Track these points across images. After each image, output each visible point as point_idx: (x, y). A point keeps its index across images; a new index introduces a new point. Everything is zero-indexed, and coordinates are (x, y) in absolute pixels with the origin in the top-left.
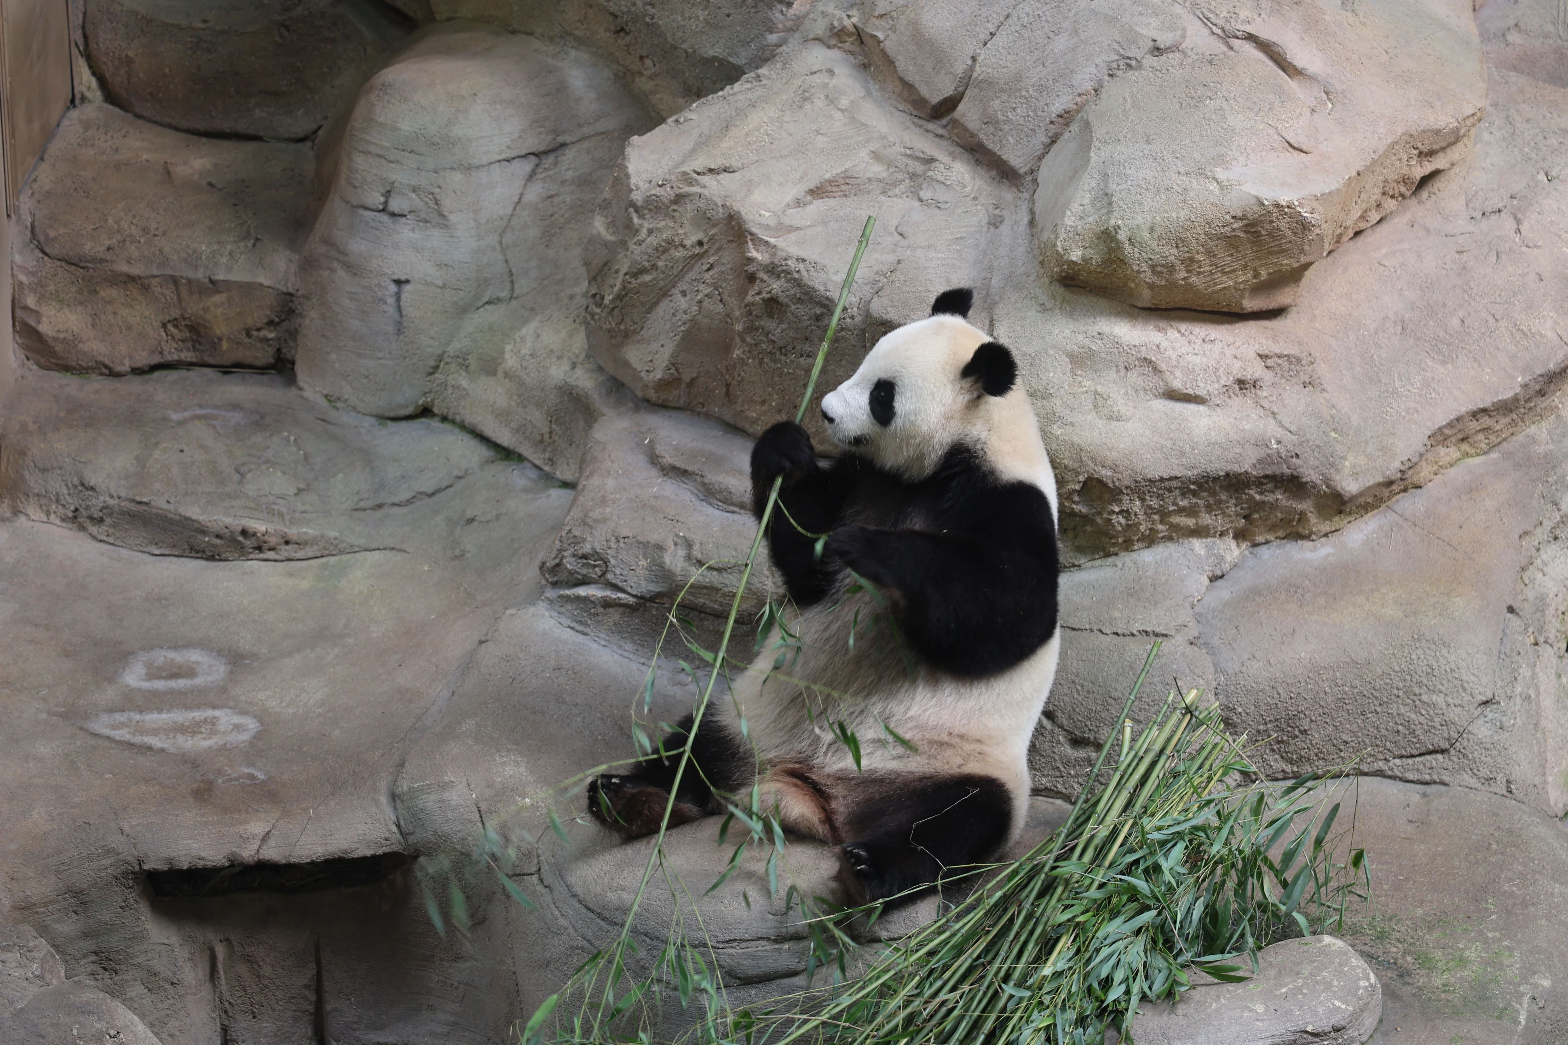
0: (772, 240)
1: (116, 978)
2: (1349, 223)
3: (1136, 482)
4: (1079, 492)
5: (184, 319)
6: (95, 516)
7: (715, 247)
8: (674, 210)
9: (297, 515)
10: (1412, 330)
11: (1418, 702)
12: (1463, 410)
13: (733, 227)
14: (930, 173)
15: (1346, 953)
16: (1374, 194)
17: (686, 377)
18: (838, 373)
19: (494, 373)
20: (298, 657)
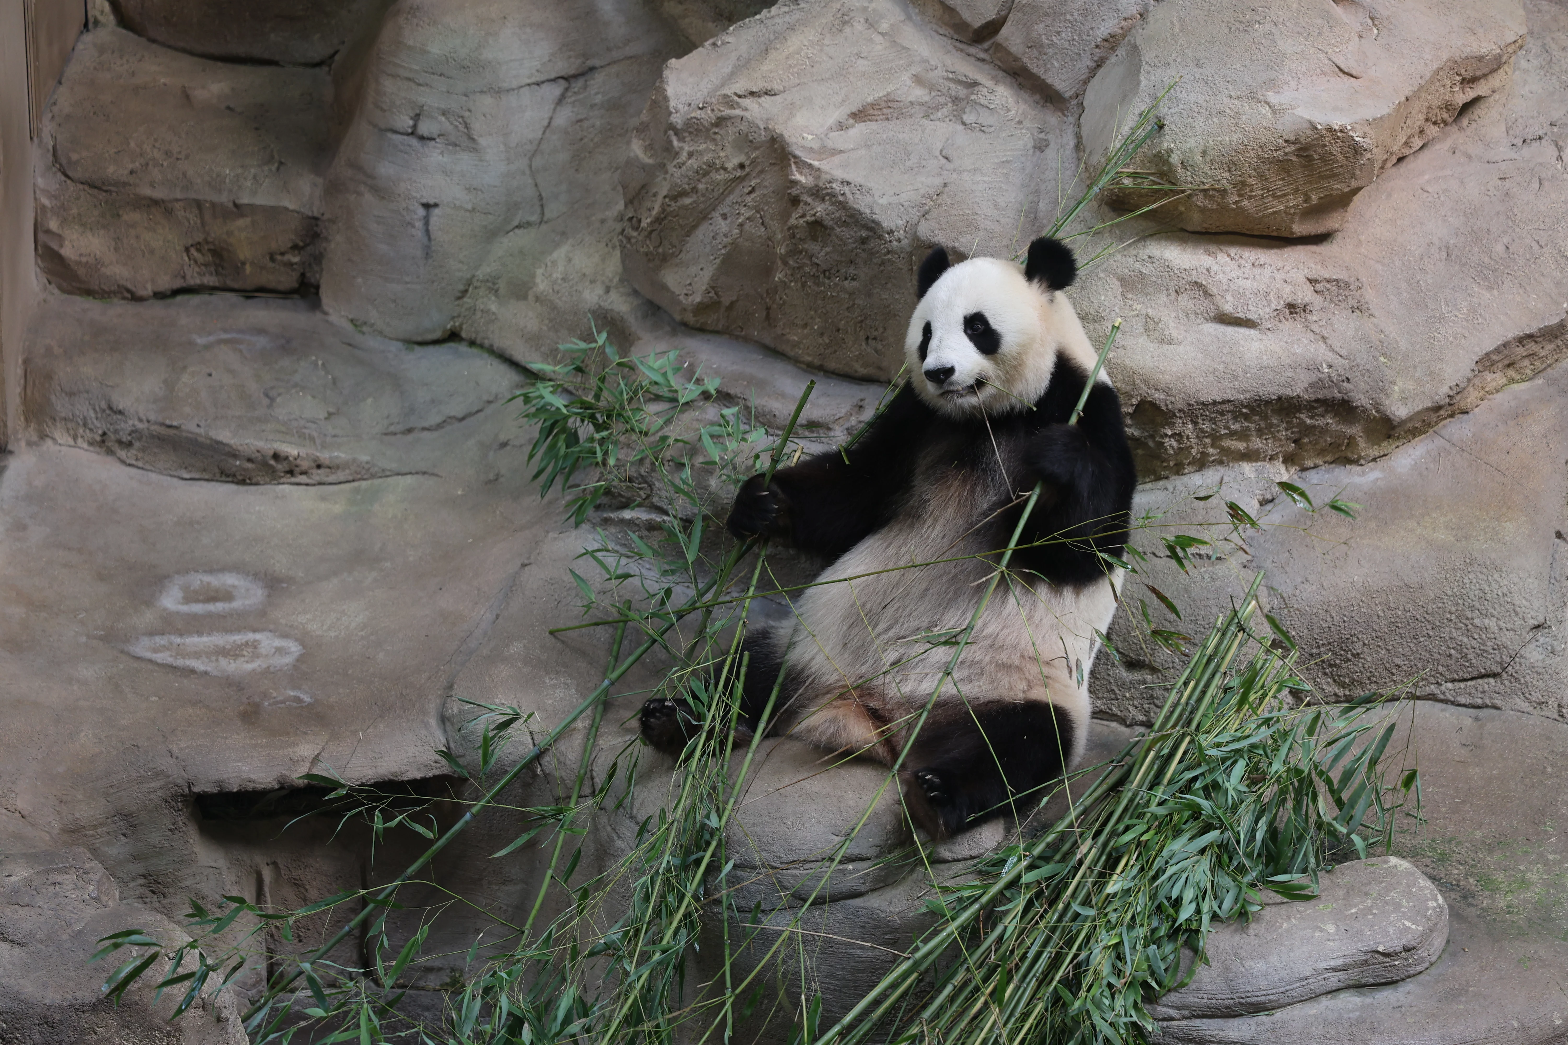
0: (816, 163)
1: (165, 902)
2: (1395, 148)
3: (1190, 405)
4: (1132, 416)
5: (207, 243)
6: (124, 440)
7: (757, 170)
8: (715, 133)
9: (328, 439)
10: (1457, 256)
11: (1470, 626)
12: (1510, 335)
13: (775, 150)
14: (973, 97)
15: (1412, 874)
16: (1418, 120)
17: (726, 301)
18: (884, 297)
19: (525, 297)
20: (335, 581)
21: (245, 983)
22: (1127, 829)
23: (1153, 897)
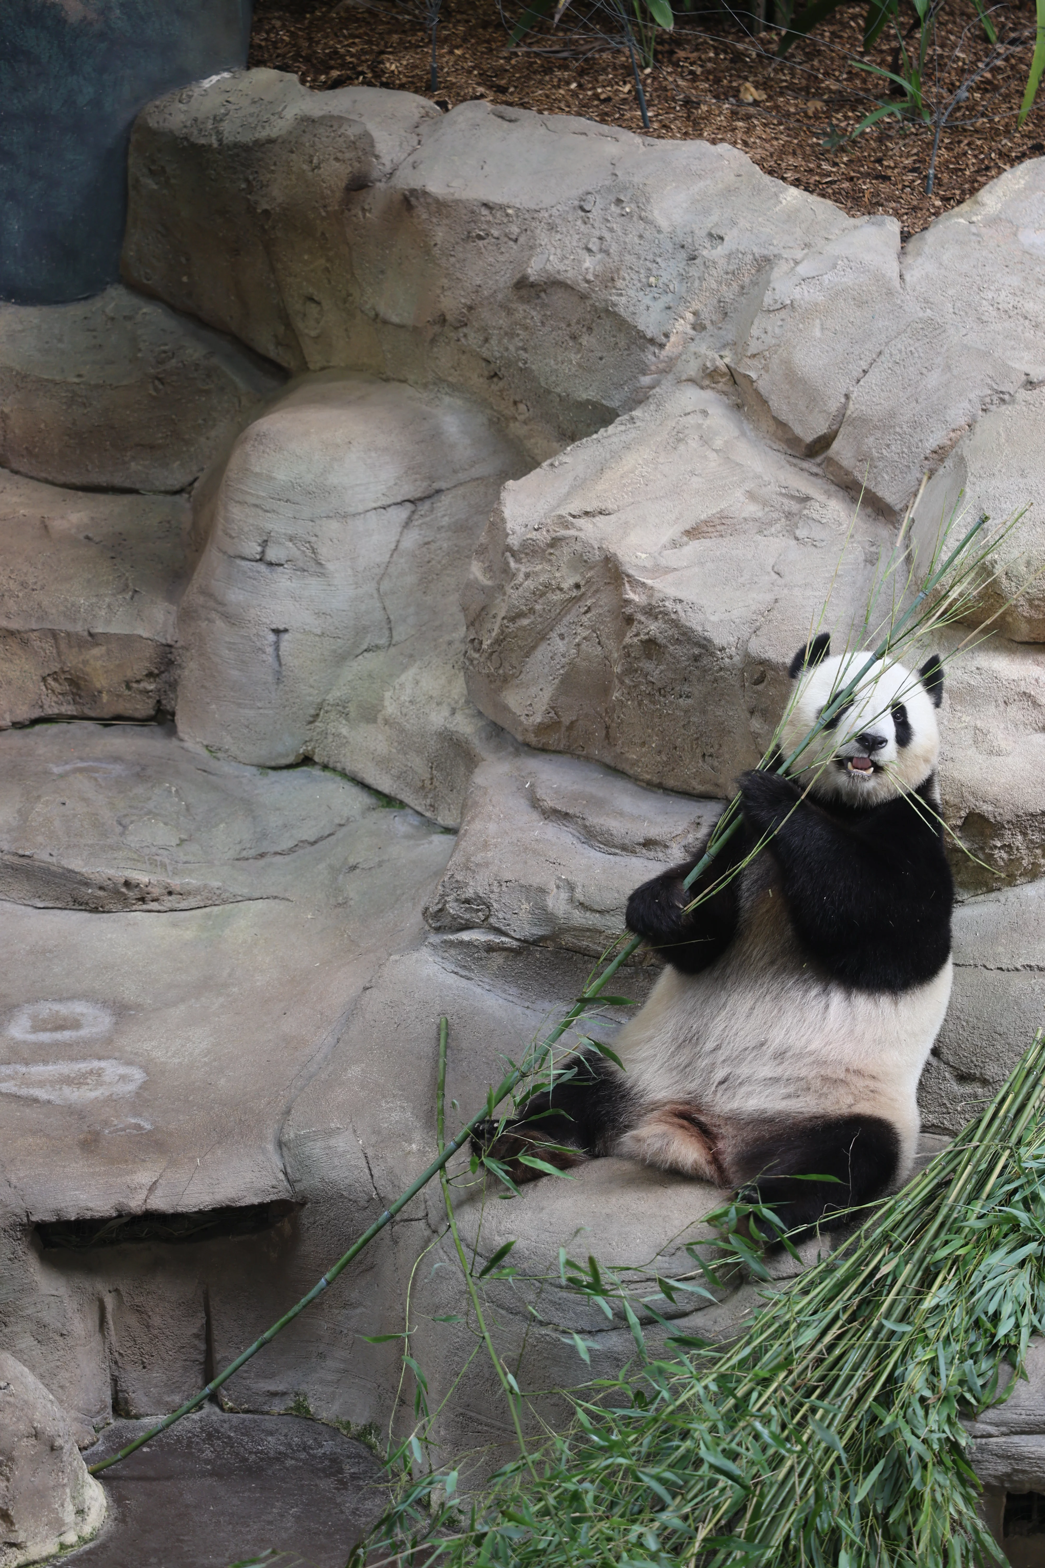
0: (649, 582)
1: (6, 1331)
3: (1018, 816)
4: (961, 828)
5: (64, 672)
7: (592, 590)
8: (551, 554)
9: (180, 866)
13: (610, 569)
14: (805, 512)
17: (566, 720)
18: (718, 713)
19: (374, 720)
20: (182, 1007)
21: (89, 1411)
22: (946, 1243)
23: (970, 1312)
